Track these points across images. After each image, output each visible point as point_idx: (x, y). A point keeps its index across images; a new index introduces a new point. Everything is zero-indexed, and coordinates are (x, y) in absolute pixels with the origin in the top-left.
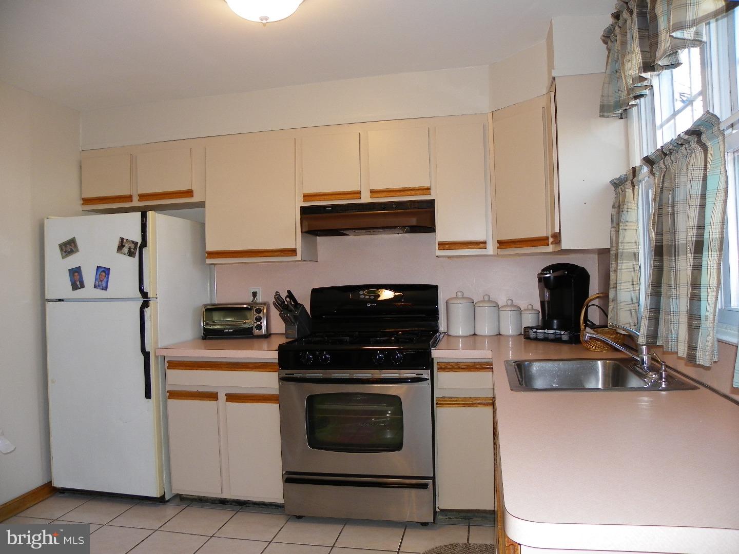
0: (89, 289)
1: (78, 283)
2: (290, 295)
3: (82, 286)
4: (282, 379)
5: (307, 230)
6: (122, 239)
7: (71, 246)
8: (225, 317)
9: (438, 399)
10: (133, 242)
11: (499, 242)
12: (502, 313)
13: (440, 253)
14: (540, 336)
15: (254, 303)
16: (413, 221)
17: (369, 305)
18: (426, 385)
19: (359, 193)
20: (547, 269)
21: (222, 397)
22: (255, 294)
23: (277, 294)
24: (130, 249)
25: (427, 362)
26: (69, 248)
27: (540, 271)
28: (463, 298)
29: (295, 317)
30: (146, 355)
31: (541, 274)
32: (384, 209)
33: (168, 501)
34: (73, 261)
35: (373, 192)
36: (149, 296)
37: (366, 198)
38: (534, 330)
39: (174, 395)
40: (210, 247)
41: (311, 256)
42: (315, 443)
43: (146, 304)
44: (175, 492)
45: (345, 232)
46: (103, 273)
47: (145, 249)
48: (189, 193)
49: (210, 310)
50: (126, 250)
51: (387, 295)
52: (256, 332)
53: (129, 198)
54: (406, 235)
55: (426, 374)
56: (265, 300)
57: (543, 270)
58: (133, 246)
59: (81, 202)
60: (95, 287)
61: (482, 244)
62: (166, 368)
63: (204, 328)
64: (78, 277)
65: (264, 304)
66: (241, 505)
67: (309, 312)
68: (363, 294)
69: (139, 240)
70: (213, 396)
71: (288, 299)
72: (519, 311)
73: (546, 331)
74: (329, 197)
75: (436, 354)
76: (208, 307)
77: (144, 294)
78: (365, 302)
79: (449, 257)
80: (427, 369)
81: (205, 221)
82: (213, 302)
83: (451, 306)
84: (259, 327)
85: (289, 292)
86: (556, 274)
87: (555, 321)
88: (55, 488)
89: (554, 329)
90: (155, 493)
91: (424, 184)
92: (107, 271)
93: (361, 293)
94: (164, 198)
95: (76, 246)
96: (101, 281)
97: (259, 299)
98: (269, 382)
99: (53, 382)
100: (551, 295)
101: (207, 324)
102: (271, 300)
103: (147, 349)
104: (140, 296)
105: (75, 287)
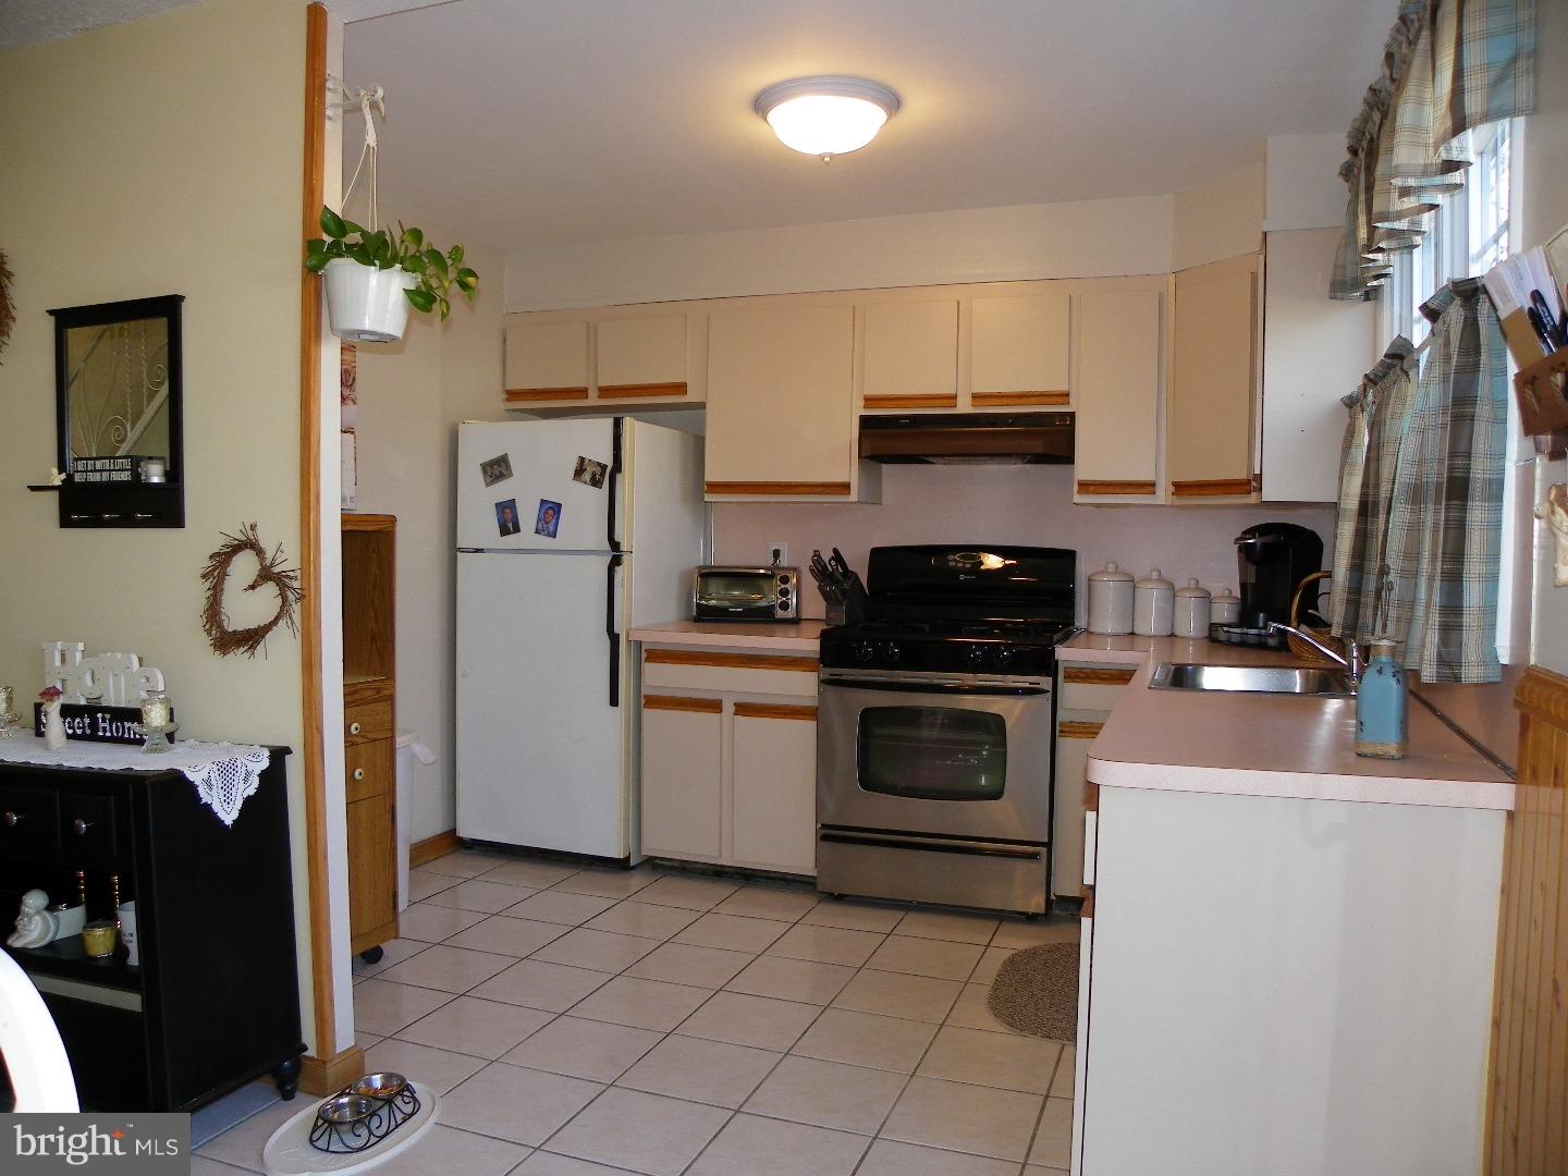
0: (527, 535)
1: (510, 525)
2: (837, 556)
3: (517, 529)
4: (823, 682)
5: (869, 454)
6: (582, 459)
7: (500, 466)
8: (728, 588)
9: (1062, 724)
10: (599, 464)
11: (1176, 485)
12: (1179, 600)
13: (1078, 498)
14: (1235, 639)
15: (775, 567)
16: (1038, 446)
17: (962, 577)
18: (1046, 700)
19: (954, 397)
20: (1250, 532)
21: (728, 708)
22: (776, 554)
23: (817, 555)
24: (594, 475)
25: (1048, 666)
26: (497, 469)
27: (1239, 535)
28: (1117, 572)
29: (844, 592)
30: (614, 639)
31: (1241, 539)
32: (993, 425)
33: (633, 868)
34: (502, 491)
35: (976, 397)
36: (622, 548)
37: (964, 407)
38: (1225, 629)
39: (655, 702)
40: (712, 475)
41: (873, 496)
42: (869, 782)
43: (616, 561)
44: (646, 852)
45: (930, 459)
46: (551, 512)
47: (619, 476)
48: (681, 388)
49: (708, 575)
50: (587, 476)
51: (993, 562)
52: (780, 613)
53: (582, 393)
54: (1028, 466)
55: (1045, 682)
56: (794, 564)
57: (1244, 533)
58: (598, 470)
59: (504, 396)
60: (537, 532)
61: (1148, 487)
62: (643, 659)
63: (698, 605)
64: (510, 516)
65: (795, 569)
66: (747, 877)
67: (865, 584)
68: (955, 560)
69: (608, 461)
70: (714, 706)
71: (833, 563)
72: (1207, 598)
73: (1245, 630)
74: (906, 402)
75: (1063, 653)
76: (704, 571)
77: (615, 545)
78: (957, 572)
79: (1099, 506)
80: (1047, 675)
81: (704, 432)
82: (708, 564)
83: (1097, 586)
84: (785, 606)
85: (835, 551)
86: (1265, 539)
87: (1262, 615)
88: (461, 839)
89: (1260, 628)
90: (616, 852)
91: (1059, 386)
92: (557, 508)
93: (951, 557)
94: (640, 395)
95: (508, 467)
96: (547, 523)
97: (784, 561)
98: (802, 686)
99: (464, 676)
100: (1258, 573)
101: (701, 598)
102: (805, 564)
103: (617, 630)
104: (607, 547)
105: (504, 531)
